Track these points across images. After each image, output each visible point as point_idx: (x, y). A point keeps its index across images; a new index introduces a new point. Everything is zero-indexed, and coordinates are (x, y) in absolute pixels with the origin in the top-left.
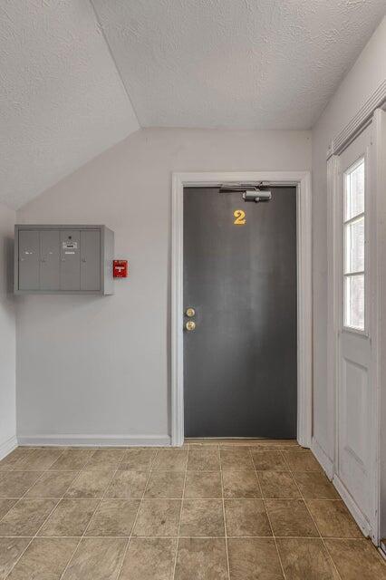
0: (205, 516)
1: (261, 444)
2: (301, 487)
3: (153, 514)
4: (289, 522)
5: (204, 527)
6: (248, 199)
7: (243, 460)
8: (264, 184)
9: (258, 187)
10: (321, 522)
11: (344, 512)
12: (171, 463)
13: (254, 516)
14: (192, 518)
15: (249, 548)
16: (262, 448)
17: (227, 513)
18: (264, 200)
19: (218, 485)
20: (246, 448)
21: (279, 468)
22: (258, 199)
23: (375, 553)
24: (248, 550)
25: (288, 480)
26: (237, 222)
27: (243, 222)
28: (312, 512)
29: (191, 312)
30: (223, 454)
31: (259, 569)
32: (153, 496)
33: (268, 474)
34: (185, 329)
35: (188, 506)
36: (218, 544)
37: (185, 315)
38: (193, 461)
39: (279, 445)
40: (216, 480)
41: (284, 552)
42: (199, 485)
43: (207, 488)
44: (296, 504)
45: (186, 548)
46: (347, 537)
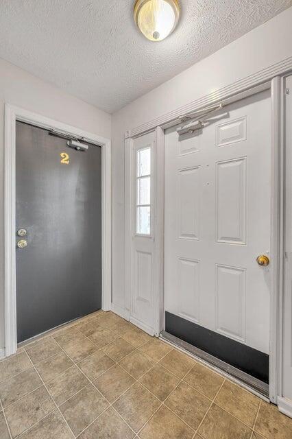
0: (69, 381)
1: (82, 321)
2: (116, 332)
3: (24, 411)
4: (120, 351)
5: (73, 388)
6: (71, 146)
7: (75, 335)
8: (84, 139)
9: (79, 140)
10: (134, 342)
11: (140, 331)
12: (14, 368)
13: (101, 360)
14: (60, 389)
15: (107, 377)
16: (83, 323)
17: (84, 370)
18: (82, 150)
19: (66, 360)
20: (73, 328)
21: (100, 329)
22: (79, 148)
23: (158, 340)
24: (108, 379)
25: (108, 332)
26: (63, 161)
27: (67, 162)
28: (127, 340)
29: (23, 232)
30: (57, 339)
31: (118, 382)
32: (13, 401)
33: (96, 335)
34: (17, 247)
35: (51, 385)
36: (88, 389)
37: (17, 235)
38: (35, 356)
39: (93, 317)
40: (63, 357)
41: (125, 366)
42: (52, 367)
43: (60, 366)
44: (118, 341)
45: (67, 408)
46: (147, 341)
